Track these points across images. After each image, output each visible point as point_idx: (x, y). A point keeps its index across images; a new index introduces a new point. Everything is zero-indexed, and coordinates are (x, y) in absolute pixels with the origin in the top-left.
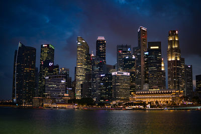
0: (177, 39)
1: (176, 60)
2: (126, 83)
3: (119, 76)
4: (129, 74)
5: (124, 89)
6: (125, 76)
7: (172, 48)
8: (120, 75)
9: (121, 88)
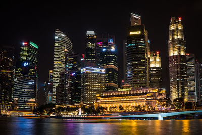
0: (180, 28)
1: (180, 54)
2: (99, 83)
3: (88, 73)
4: (103, 71)
5: (95, 90)
6: (98, 73)
7: (173, 40)
8: (89, 71)
9: (91, 90)
